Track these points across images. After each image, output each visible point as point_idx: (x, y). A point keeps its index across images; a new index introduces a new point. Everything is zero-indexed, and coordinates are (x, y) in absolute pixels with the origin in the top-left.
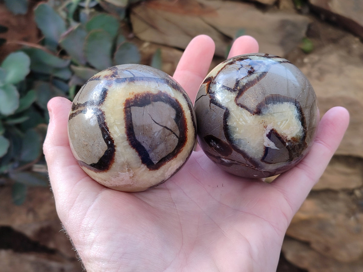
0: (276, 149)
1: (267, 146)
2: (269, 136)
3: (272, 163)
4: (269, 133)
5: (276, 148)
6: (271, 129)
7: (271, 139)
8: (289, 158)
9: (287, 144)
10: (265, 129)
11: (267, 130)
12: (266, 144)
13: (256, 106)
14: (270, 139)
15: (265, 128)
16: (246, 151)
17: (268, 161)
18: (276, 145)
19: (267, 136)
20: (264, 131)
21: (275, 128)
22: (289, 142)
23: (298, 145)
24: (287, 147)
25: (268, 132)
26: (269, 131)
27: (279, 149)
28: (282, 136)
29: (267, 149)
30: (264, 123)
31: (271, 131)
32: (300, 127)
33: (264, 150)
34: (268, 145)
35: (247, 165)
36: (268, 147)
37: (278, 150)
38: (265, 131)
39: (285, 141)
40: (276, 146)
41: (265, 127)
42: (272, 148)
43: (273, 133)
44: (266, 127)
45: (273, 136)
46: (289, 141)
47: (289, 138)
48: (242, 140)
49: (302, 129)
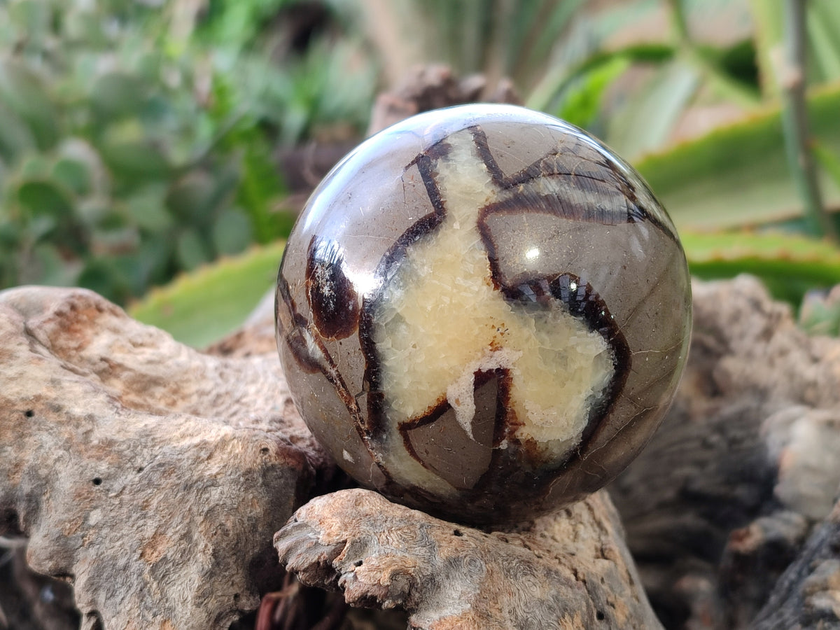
0: (465, 431)
1: (452, 402)
2: (482, 379)
3: (418, 459)
4: (490, 371)
5: (468, 427)
6: (504, 366)
7: (479, 391)
8: (471, 488)
9: (504, 445)
10: (487, 352)
11: (491, 357)
12: (452, 394)
13: (520, 272)
14: (475, 390)
15: (490, 348)
16: (387, 364)
17: (415, 443)
18: (475, 422)
19: (475, 373)
20: (480, 354)
21: (516, 373)
22: (513, 446)
23: (527, 474)
24: (497, 453)
25: (489, 365)
26: (493, 365)
27: (471, 436)
28: (513, 412)
29: (443, 409)
30: (502, 334)
31: (498, 370)
32: (577, 433)
33: (434, 403)
34: (457, 401)
35: (353, 406)
36: (449, 406)
37: (467, 437)
38: (483, 356)
39: (506, 430)
40: (472, 423)
41: (495, 347)
42: (459, 419)
43: (499, 380)
44: (497, 349)
45: (491, 388)
46: (517, 442)
47: (524, 433)
48: (404, 327)
49: (575, 443)
